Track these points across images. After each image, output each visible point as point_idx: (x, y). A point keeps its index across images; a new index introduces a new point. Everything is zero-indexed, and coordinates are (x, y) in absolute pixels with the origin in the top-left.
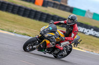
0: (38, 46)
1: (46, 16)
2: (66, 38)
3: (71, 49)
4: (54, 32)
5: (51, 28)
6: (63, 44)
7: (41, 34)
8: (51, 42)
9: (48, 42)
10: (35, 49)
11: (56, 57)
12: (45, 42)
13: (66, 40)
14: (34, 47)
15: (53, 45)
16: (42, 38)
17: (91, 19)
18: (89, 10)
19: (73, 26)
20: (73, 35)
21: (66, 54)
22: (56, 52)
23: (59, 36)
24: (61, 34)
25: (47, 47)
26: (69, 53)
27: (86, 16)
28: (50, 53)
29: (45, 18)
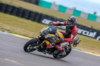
0: (38, 46)
1: (11, 8)
2: (65, 39)
3: (70, 50)
4: (54, 33)
5: (51, 30)
6: (62, 44)
7: (41, 35)
8: (51, 43)
9: (48, 43)
10: (35, 49)
11: (55, 57)
12: (45, 43)
13: (66, 41)
14: (34, 47)
15: (53, 45)
16: (42, 39)
17: (56, 11)
18: (54, 3)
19: (72, 28)
21: (65, 54)
22: (56, 52)
23: (59, 38)
24: (61, 35)
25: (47, 47)
26: (68, 53)
27: (51, 8)
28: (50, 53)
29: (10, 10)
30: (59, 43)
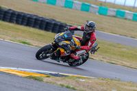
0: (52, 54)
3: (87, 57)
4: (70, 40)
6: (78, 53)
7: (55, 41)
8: (65, 50)
9: (62, 50)
10: (48, 57)
12: (59, 50)
13: (82, 49)
14: (48, 55)
15: (68, 53)
16: (56, 46)
20: (90, 44)
22: (71, 60)
23: (75, 45)
25: (61, 55)
26: (85, 60)
28: (65, 61)
30: (74, 52)
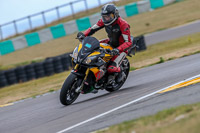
2: (120, 48)
4: (97, 49)
6: (118, 60)
11: (111, 90)
13: (121, 51)
14: (77, 90)
20: (125, 37)
25: (97, 79)
